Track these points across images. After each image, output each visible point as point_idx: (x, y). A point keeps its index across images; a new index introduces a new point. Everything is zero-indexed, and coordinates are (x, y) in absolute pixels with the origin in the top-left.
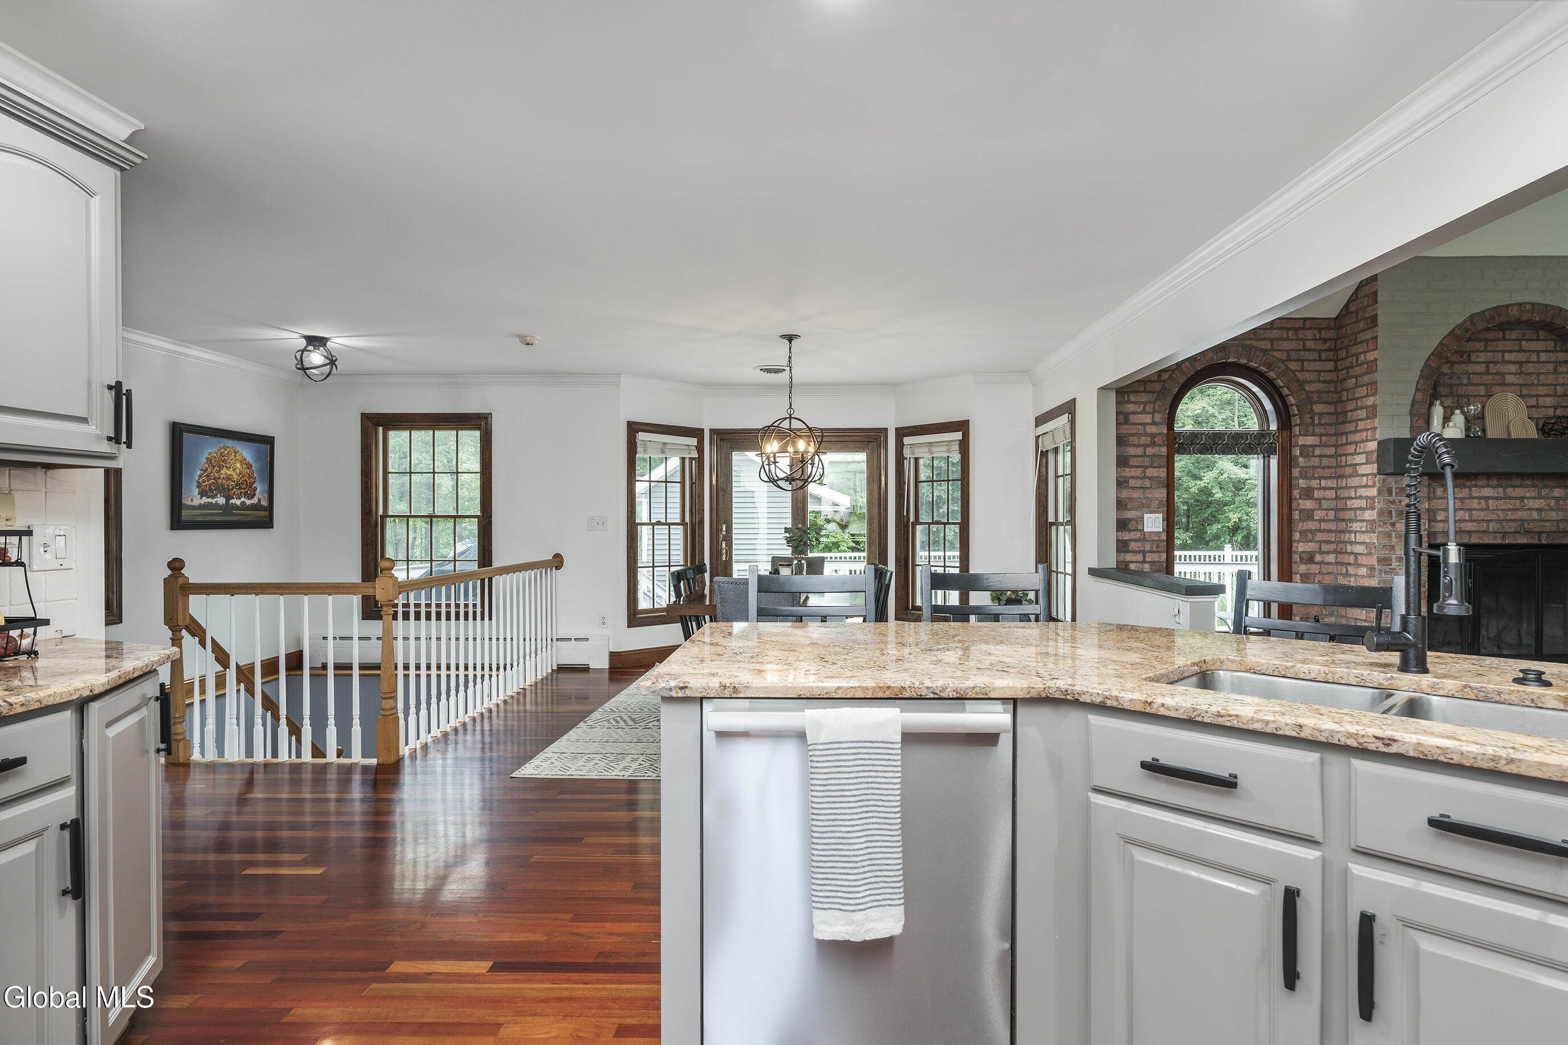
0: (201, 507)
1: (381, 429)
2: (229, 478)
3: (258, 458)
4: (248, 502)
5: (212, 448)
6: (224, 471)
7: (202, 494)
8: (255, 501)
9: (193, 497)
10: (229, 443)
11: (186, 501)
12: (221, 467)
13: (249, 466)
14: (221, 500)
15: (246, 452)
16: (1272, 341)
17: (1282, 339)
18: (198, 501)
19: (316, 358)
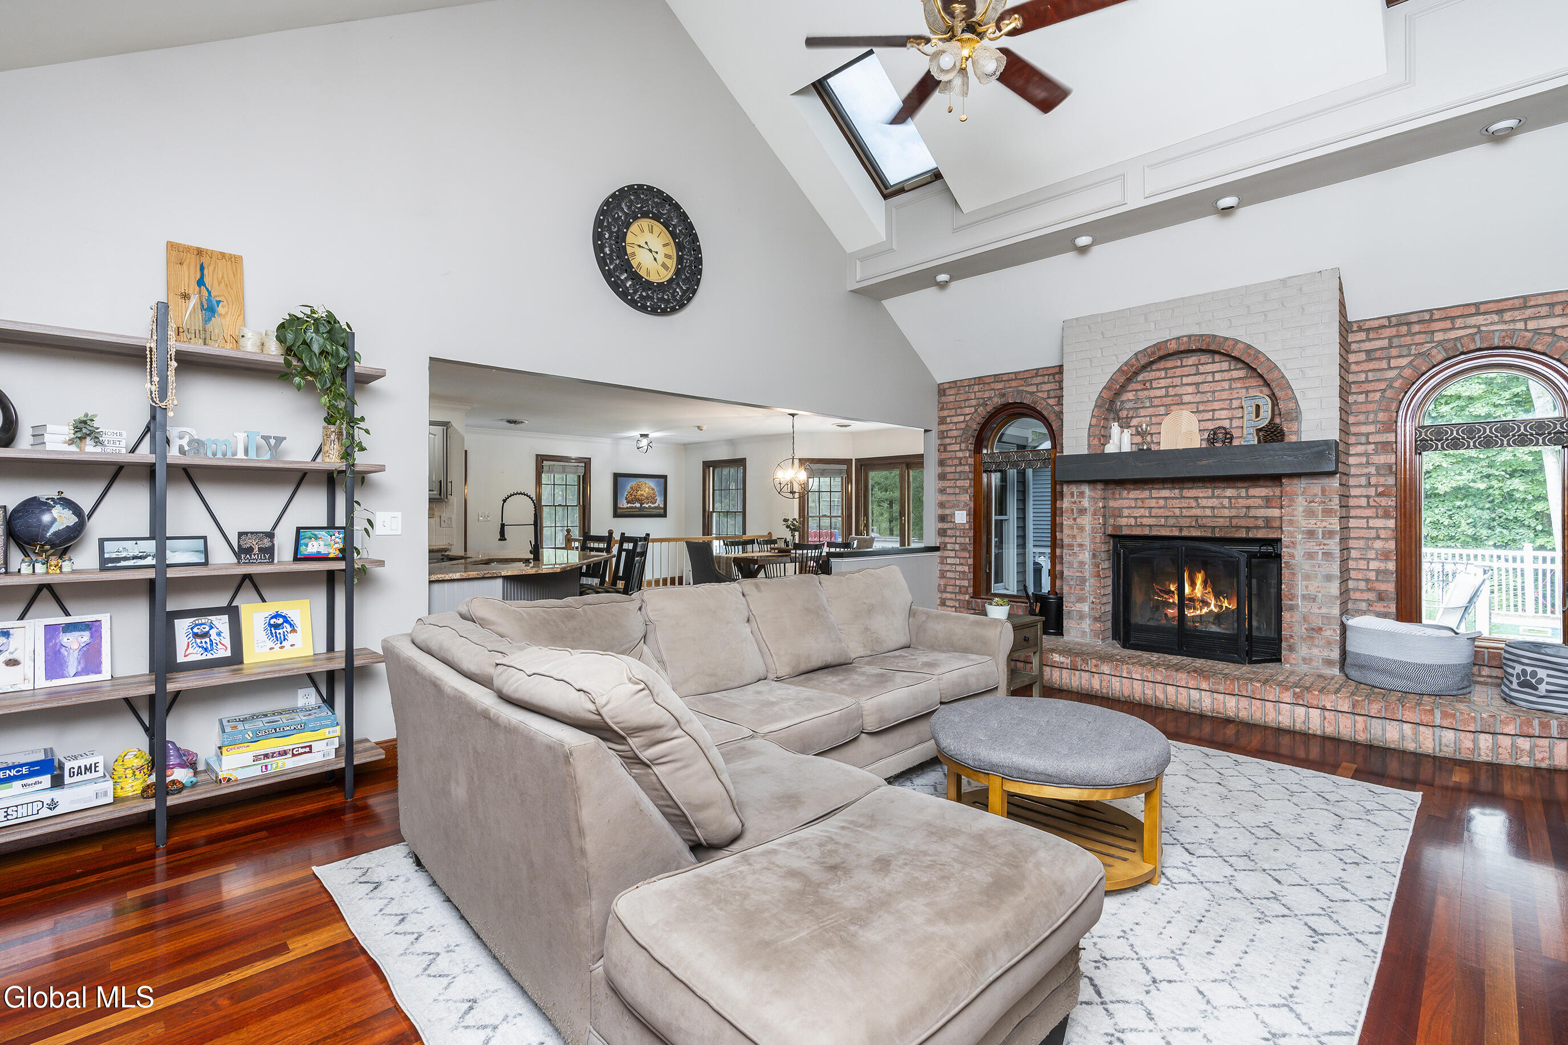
0: (627, 508)
1: (711, 469)
2: (642, 495)
3: (658, 485)
4: (653, 506)
5: (633, 483)
6: (639, 492)
7: (628, 503)
8: (656, 505)
9: (623, 504)
10: (642, 480)
11: (620, 505)
12: (637, 491)
13: (653, 490)
14: (638, 505)
15: (651, 483)
16: (1037, 385)
17: (1044, 383)
18: (626, 505)
19: (644, 442)
